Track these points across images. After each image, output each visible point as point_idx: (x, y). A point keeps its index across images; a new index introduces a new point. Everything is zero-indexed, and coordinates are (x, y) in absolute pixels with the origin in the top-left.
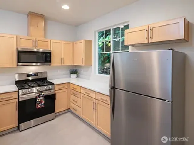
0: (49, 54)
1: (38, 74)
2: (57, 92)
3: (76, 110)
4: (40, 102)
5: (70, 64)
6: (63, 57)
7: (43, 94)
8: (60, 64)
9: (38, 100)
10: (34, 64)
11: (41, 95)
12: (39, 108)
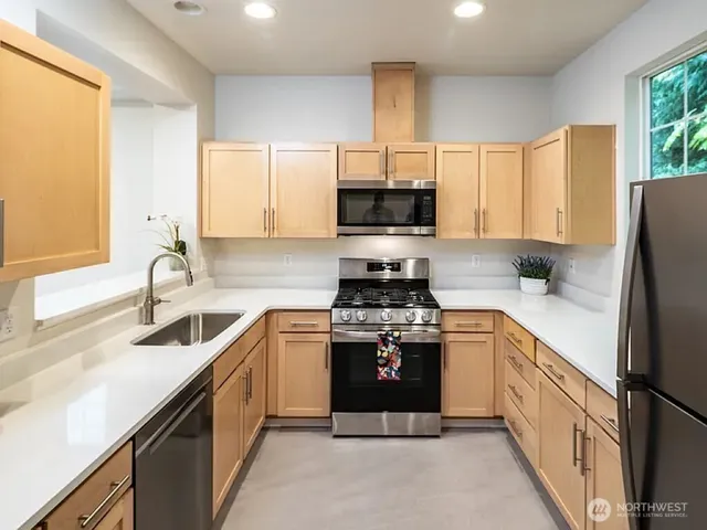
0: (429, 198)
1: (399, 264)
2: (450, 337)
3: (520, 435)
4: (388, 362)
5: (517, 236)
6: (483, 205)
7: (396, 334)
8: (471, 235)
9: (382, 352)
10: (391, 230)
11: (391, 339)
12: (385, 381)
